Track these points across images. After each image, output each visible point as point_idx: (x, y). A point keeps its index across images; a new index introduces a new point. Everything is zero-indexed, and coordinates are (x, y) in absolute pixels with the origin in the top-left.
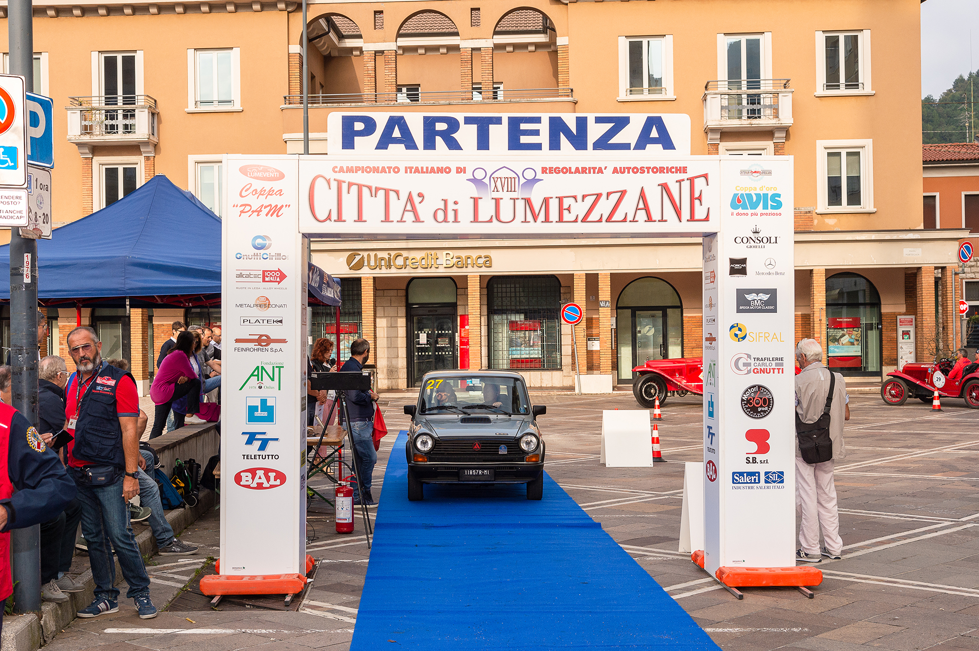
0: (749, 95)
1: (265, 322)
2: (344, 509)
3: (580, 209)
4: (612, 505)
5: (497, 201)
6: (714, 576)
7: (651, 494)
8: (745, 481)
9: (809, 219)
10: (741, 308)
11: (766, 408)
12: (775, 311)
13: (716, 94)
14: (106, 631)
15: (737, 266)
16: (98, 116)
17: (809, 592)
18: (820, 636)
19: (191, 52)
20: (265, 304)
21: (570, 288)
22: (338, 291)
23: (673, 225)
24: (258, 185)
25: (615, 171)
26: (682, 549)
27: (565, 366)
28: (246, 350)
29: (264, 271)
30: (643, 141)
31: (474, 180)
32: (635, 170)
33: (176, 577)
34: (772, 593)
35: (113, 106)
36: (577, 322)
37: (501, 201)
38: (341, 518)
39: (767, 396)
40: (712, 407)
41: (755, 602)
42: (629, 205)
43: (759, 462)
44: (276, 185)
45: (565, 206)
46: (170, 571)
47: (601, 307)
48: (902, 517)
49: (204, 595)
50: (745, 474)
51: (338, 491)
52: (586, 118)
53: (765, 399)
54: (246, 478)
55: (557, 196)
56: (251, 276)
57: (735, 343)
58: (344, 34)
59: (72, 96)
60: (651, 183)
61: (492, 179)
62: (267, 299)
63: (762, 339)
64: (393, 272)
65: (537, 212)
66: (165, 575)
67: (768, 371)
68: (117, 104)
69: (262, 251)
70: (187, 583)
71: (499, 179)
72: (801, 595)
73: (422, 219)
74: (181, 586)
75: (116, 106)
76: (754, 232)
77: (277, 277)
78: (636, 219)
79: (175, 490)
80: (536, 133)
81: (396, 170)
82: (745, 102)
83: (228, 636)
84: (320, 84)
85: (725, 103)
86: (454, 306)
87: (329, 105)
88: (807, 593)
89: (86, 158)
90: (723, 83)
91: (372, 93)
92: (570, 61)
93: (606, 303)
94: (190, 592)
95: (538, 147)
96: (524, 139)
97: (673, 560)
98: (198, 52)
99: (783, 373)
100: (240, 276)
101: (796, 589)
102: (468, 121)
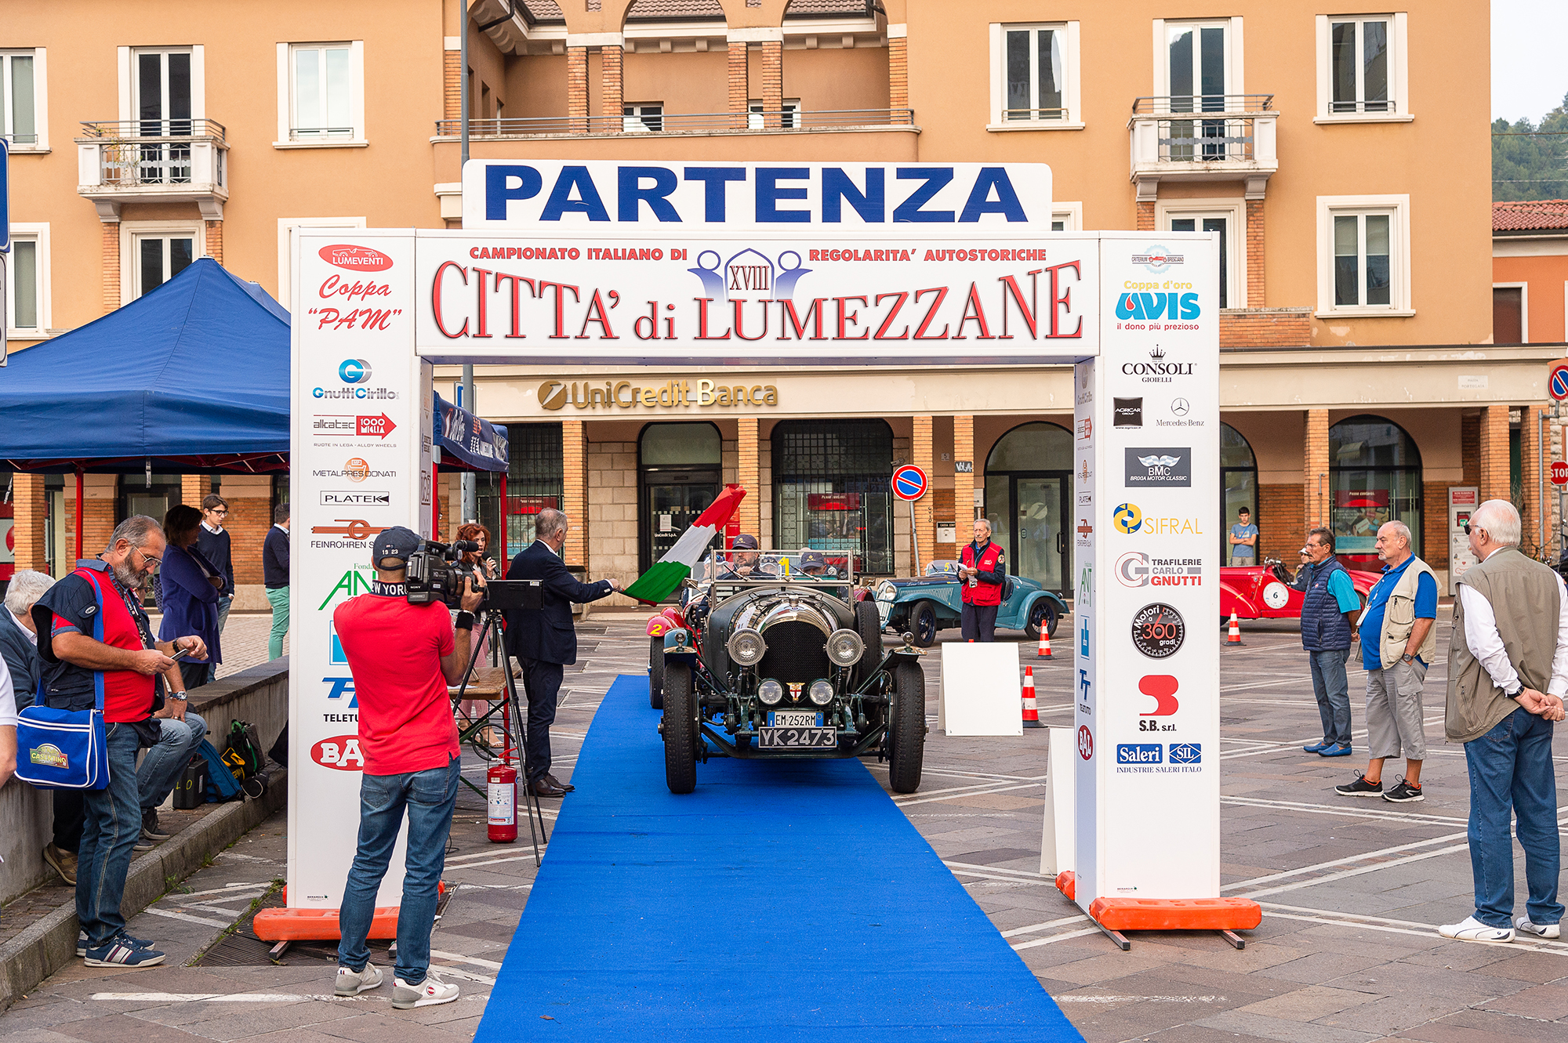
0: (1205, 122)
1: (361, 499)
2: (502, 803)
3: (871, 318)
4: (946, 798)
5: (738, 305)
6: (1088, 912)
7: (1012, 780)
8: (1138, 760)
9: (1304, 327)
10: (1132, 478)
11: (1173, 642)
12: (1187, 483)
13: (1150, 119)
14: (94, 997)
15: (1126, 411)
16: (128, 153)
17: (1238, 939)
18: (1244, 1009)
19: (282, 48)
20: (361, 470)
21: (908, 440)
22: (503, 447)
23: (1022, 345)
24: (350, 277)
25: (929, 256)
26: (1044, 870)
27: (899, 568)
28: (330, 544)
29: (359, 418)
30: (975, 208)
31: (700, 271)
32: (962, 255)
33: (219, 911)
34: (1178, 940)
35: (154, 138)
36: (918, 498)
37: (744, 305)
38: (496, 817)
39: (1174, 622)
40: (1087, 639)
41: (1149, 954)
42: (951, 312)
43: (1161, 729)
44: (379, 278)
45: (848, 313)
46: (210, 902)
47: (957, 472)
48: (1414, 818)
49: (260, 941)
50: (1138, 748)
51: (491, 774)
52: (882, 170)
53: (1171, 626)
54: (330, 752)
55: (835, 297)
56: (338, 425)
57: (1122, 536)
58: (537, 17)
59: (86, 121)
60: (987, 277)
61: (729, 269)
62: (364, 463)
63: (1166, 530)
64: (615, 414)
65: (802, 323)
66: (201, 908)
67: (1176, 582)
68: (160, 134)
69: (356, 386)
70: (236, 920)
71: (741, 269)
72: (1225, 943)
73: (615, 334)
74: (225, 925)
75: (158, 138)
76: (1154, 356)
77: (380, 427)
78: (963, 335)
79: (227, 771)
80: (802, 194)
81: (574, 254)
82: (1198, 132)
83: (290, 1005)
84: (498, 100)
85: (1166, 134)
86: (717, 469)
87: (510, 136)
88: (1234, 941)
89: (109, 224)
90: (1162, 101)
91: (583, 116)
92: (909, 64)
93: (965, 466)
94: (239, 935)
95: (804, 217)
96: (782, 205)
97: (1029, 887)
98: (295, 49)
99: (1200, 584)
100: (320, 424)
101: (1219, 935)
102: (691, 174)
